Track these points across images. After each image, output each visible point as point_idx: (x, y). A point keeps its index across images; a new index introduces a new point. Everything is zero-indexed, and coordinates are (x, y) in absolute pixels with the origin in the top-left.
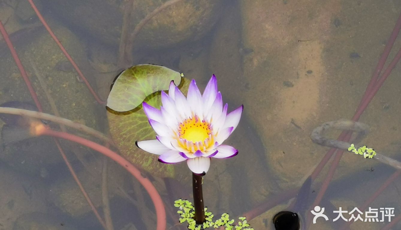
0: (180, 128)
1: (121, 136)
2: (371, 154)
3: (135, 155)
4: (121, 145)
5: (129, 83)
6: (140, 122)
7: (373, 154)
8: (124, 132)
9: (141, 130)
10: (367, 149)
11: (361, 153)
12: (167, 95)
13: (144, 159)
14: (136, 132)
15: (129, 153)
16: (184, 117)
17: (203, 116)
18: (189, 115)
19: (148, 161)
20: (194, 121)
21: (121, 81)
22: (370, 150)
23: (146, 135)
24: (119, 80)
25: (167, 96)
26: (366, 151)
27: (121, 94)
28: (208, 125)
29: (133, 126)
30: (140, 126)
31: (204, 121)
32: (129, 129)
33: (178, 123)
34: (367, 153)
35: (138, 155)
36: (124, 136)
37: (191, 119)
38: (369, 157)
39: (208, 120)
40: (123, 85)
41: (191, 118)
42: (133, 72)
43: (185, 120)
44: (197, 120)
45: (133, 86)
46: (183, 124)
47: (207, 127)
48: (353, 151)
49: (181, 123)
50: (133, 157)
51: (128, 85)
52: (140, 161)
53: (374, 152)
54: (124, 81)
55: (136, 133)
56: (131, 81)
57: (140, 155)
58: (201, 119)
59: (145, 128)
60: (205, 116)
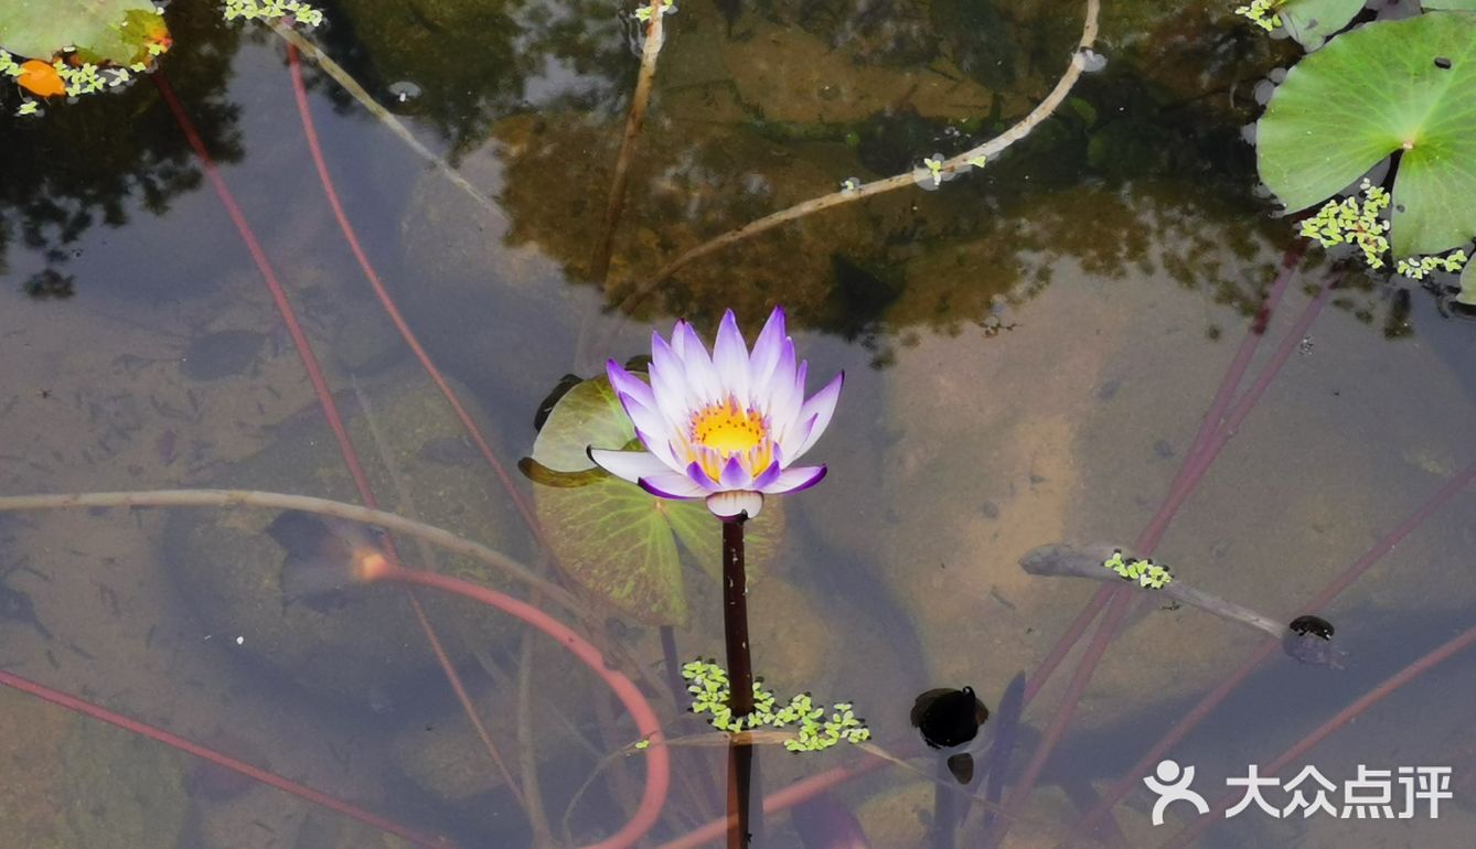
0: (694, 424)
1: (563, 527)
2: (1159, 578)
3: (595, 571)
4: (561, 545)
5: (586, 408)
6: (610, 497)
7: (1163, 579)
8: (570, 518)
9: (612, 514)
10: (1150, 567)
11: (1134, 576)
12: (667, 345)
13: (614, 582)
14: (598, 518)
15: (579, 565)
16: (705, 400)
17: (750, 397)
18: (716, 396)
19: (624, 586)
20: (728, 411)
21: (569, 406)
22: (1156, 570)
23: (623, 525)
24: (563, 402)
25: (666, 350)
26: (1146, 572)
27: (567, 434)
28: (760, 420)
29: (592, 506)
30: (609, 507)
31: (752, 411)
32: (583, 510)
33: (690, 410)
34: (1149, 576)
35: (600, 571)
36: (570, 527)
37: (721, 407)
38: (1153, 586)
39: (759, 407)
40: (572, 413)
41: (721, 403)
42: (599, 387)
43: (708, 405)
44: (735, 409)
45: (596, 417)
46: (701, 415)
47: (758, 424)
48: (1115, 569)
49: (696, 413)
50: (589, 574)
51: (582, 413)
52: (605, 584)
53: (1166, 574)
54: (574, 406)
55: (600, 521)
56: (592, 405)
57: (606, 572)
58: (744, 406)
59: (619, 511)
60: (753, 395)
